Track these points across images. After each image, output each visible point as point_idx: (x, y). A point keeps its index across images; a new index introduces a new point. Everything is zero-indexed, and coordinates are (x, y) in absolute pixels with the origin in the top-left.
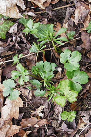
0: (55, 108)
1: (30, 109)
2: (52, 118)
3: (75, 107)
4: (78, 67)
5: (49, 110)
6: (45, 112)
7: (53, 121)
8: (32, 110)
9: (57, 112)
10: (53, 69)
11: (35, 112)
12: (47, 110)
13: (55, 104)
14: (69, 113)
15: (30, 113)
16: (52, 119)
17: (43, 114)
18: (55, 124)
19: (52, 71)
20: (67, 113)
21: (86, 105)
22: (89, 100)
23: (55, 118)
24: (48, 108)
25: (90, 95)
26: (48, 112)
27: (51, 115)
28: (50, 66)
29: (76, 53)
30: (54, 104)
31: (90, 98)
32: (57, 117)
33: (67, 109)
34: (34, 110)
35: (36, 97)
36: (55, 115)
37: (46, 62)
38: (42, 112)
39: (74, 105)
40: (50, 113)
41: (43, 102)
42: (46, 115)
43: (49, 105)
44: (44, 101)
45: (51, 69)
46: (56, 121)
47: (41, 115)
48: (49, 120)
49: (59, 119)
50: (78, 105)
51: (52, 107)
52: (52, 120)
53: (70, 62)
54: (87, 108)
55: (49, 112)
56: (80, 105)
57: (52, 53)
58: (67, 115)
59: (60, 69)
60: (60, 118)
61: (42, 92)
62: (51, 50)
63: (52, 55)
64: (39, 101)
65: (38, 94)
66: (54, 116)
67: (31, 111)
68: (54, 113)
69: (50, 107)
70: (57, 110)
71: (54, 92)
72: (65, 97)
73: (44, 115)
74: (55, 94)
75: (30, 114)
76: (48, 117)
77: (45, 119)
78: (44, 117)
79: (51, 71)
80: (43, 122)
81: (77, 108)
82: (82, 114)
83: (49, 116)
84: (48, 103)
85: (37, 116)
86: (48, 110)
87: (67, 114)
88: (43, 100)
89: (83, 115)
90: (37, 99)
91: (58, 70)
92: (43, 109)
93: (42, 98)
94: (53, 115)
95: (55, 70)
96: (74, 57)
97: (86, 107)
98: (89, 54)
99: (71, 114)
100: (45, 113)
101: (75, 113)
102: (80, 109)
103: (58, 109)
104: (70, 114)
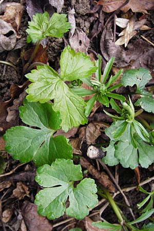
0: (88, 45)
1: (150, 34)
2: (92, 19)
3: (37, 54)
4: (39, 173)
5: (103, 37)
6: (113, 32)
7: (88, 12)
8: (145, 31)
9: (83, 36)
10: (110, 150)
11: (136, 27)
12: (107, 35)
13: (91, 54)
14: (48, 35)
15: (149, 23)
16: (90, 15)
17: (117, 26)
18: (81, 5)
19: (112, 143)
20: (53, 33)
21: (8, 65)
22: (3, 81)
23: (85, 20)
24: (106, 41)
25: (4, 93)
26: (104, 33)
27: (95, 26)
28: (120, 157)
29: (51, 213)
30: (94, 54)
31: (3, 85)
32: (79, 24)
33: (56, 47)
34: (140, 32)
35: (142, 65)
36: (85, 29)
37: (134, 166)
38: (119, 30)
39: (39, 61)
40: (100, 29)
41: (124, 55)
42: (110, 24)
43: (106, 49)
44: (119, 59)
45: (116, 148)
46: (81, 11)
47: (120, 22)
48: (98, 12)
49: (73, 18)
50: (30, 61)
51: (97, 47)
52: (92, 12)
53: (65, 186)
54: (4, 60)
55: (101, 33)
56: (26, 62)
57: (116, 181)
58: (51, 29)
59: (93, 154)
60: (72, 20)
61: (130, 82)
62: (122, 189)
63: (117, 177)
64: (133, 57)
65: (139, 74)
66: (87, 24)
67: (146, 27)
68: (88, 32)
69: (101, 44)
70: (84, 41)
71: (99, 87)
72: (65, 79)
73: (113, 22)
74: (96, 82)
75: (148, 20)
76: (102, 20)
77: (108, 11)
78: (113, 18)
79: (116, 143)
80: (113, 5)
81: (30, 53)
82: (14, 41)
83: (99, 22)
84: (109, 55)
85: (132, 16)
86: (105, 38)
87: (52, 31)
88: (123, 61)
89: (12, 37)
90: (141, 60)
91: (97, 150)
92: (118, 37)
93: (126, 65)
94: (91, 28)
95: (105, 150)
96: (56, 201)
97: (9, 61)
98: (25, 193)
99: (40, 33)
100: (113, 28)
101: (31, 39)
102: (23, 54)
103: (80, 42)
104: (43, 33)
